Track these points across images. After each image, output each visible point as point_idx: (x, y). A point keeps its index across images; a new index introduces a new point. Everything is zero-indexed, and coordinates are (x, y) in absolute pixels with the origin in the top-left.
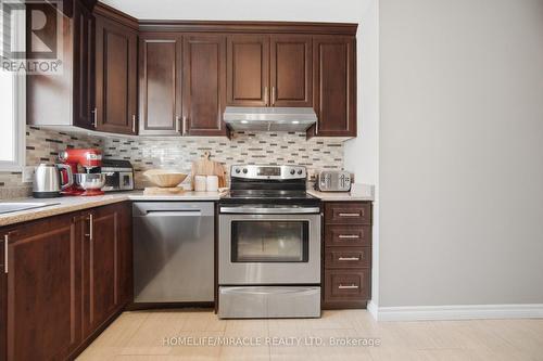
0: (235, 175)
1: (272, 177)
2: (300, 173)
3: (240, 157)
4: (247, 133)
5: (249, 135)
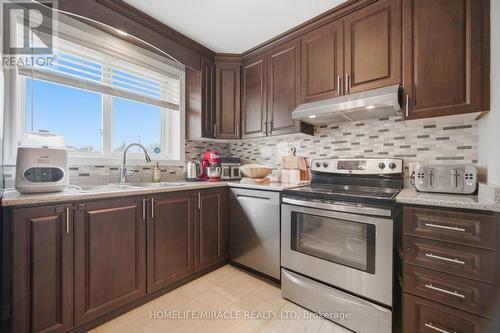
0: (315, 168)
1: (354, 172)
2: (393, 166)
3: (323, 151)
4: (329, 126)
5: (333, 128)
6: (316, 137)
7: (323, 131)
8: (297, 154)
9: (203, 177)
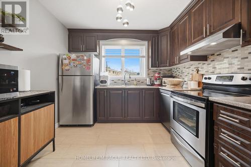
1: (225, 83)
3: (212, 70)
4: (216, 54)
5: (217, 55)
6: (209, 61)
7: (212, 58)
8: (199, 72)
9: (153, 84)
